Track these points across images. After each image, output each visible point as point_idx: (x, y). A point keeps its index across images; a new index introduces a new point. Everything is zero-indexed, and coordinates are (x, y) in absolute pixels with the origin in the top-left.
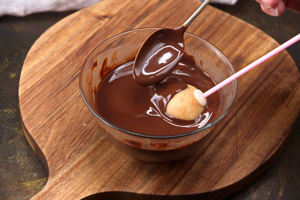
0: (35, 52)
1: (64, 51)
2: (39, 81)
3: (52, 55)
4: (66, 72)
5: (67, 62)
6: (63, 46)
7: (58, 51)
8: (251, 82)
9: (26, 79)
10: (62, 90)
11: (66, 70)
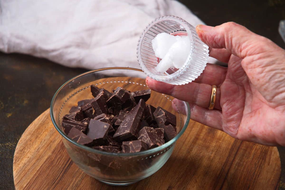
0: (21, 151)
1: (49, 145)
2: (33, 177)
3: (38, 151)
4: (56, 165)
5: (54, 155)
6: (46, 141)
7: (43, 147)
8: (230, 147)
9: (20, 178)
10: (58, 183)
11: (56, 163)
